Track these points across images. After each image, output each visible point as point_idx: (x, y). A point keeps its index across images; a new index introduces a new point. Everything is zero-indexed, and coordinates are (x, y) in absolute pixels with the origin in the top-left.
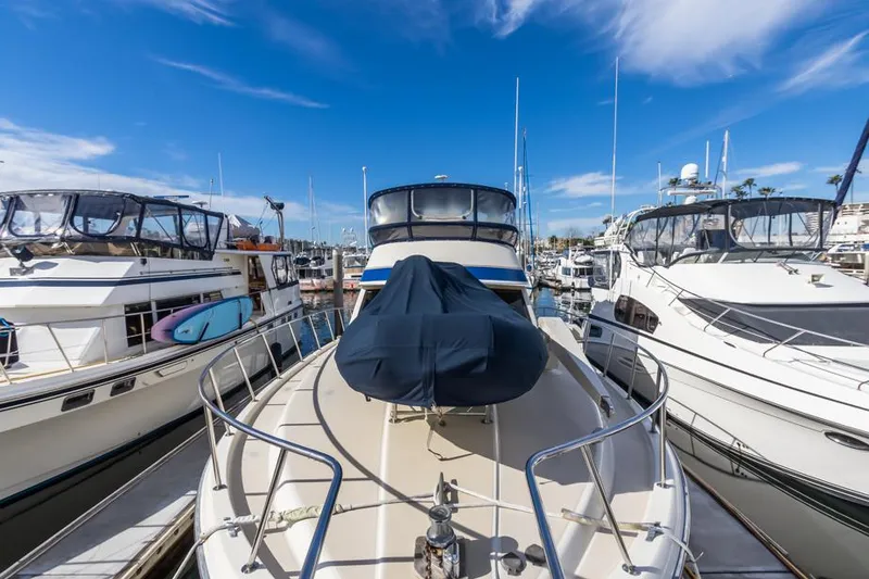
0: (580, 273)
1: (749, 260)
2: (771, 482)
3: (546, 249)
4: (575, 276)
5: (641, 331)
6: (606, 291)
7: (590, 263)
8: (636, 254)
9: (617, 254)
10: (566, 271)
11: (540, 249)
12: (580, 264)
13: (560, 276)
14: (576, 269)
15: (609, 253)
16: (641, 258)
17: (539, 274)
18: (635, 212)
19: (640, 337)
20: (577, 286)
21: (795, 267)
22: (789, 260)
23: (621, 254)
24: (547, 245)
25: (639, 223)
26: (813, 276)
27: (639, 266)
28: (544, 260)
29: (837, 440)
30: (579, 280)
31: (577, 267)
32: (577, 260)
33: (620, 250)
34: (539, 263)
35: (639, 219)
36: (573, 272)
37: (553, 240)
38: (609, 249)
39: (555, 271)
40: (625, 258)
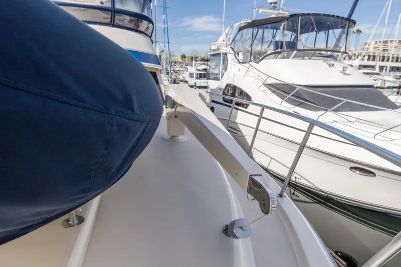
0: (200, 76)
1: (307, 58)
2: (319, 202)
3: (179, 62)
4: (197, 78)
5: (240, 108)
6: (218, 81)
7: (205, 70)
8: (238, 54)
9: (225, 54)
10: (191, 75)
11: (175, 62)
12: (200, 70)
13: (187, 78)
14: (197, 74)
15: (220, 54)
16: (241, 57)
17: (174, 77)
18: (237, 24)
19: (239, 111)
20: (198, 85)
21: (333, 62)
22: (328, 59)
23: (228, 55)
24: (180, 60)
25: (240, 32)
26: (344, 68)
27: (240, 63)
28: (178, 69)
29: (358, 172)
30: (199, 81)
31: (199, 72)
32: (198, 68)
33: (228, 51)
34: (174, 71)
35: (241, 29)
36: (195, 75)
37: (183, 57)
38: (220, 51)
39: (184, 75)
40: (230, 57)
